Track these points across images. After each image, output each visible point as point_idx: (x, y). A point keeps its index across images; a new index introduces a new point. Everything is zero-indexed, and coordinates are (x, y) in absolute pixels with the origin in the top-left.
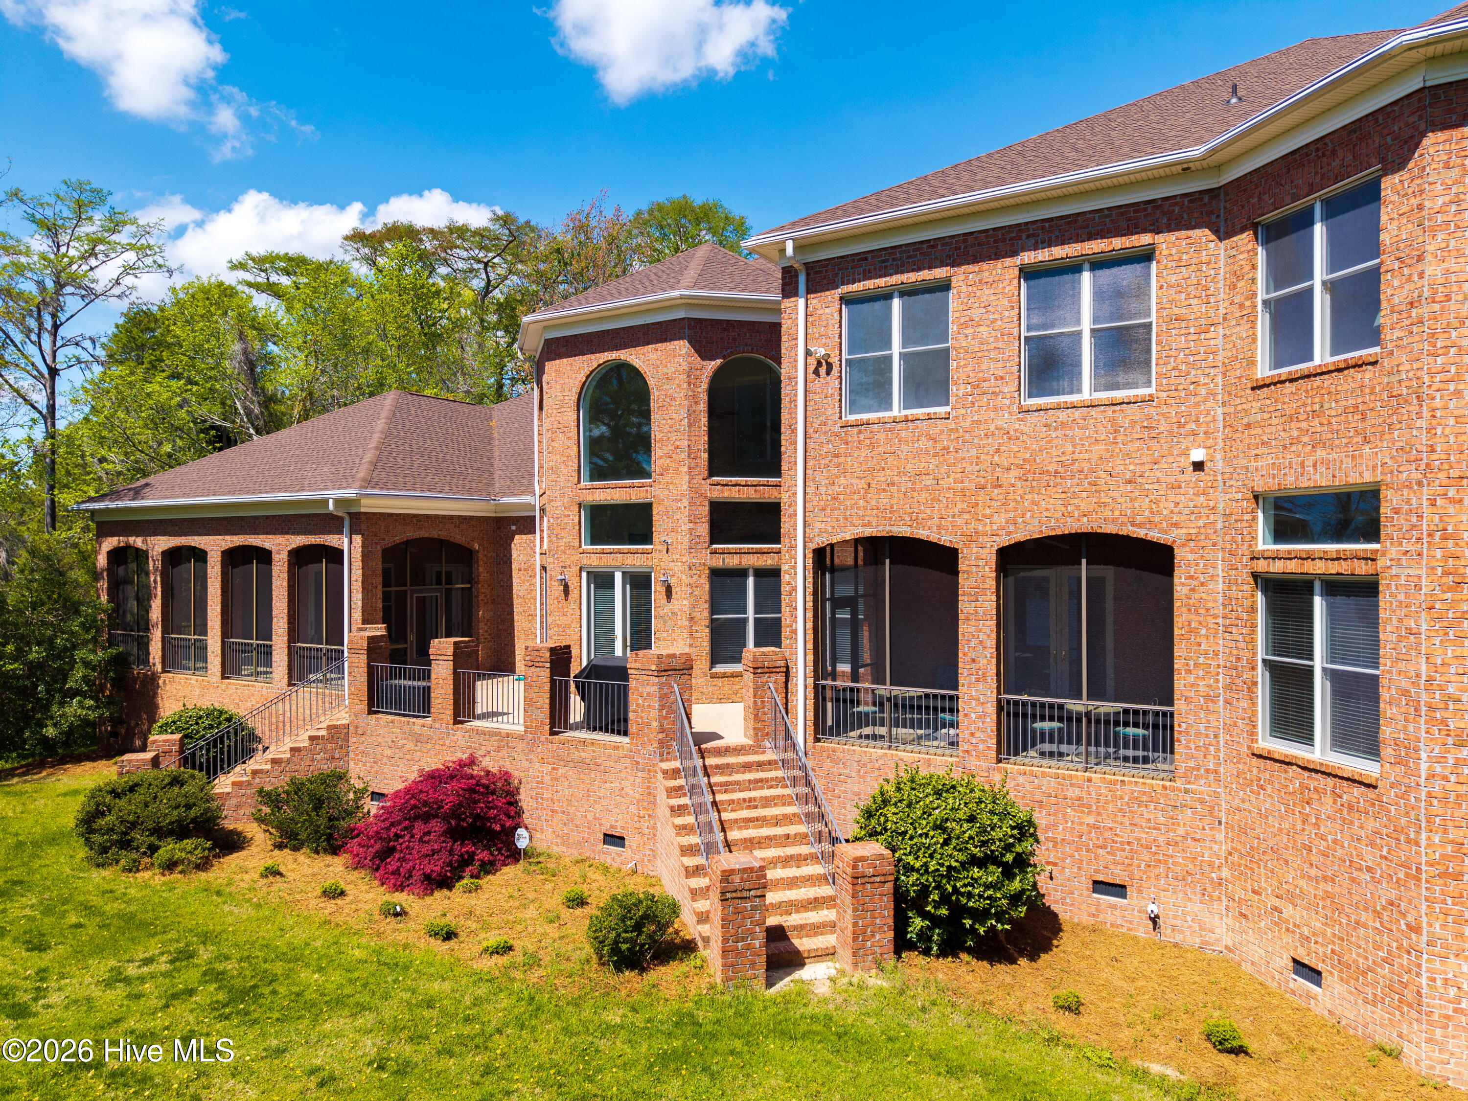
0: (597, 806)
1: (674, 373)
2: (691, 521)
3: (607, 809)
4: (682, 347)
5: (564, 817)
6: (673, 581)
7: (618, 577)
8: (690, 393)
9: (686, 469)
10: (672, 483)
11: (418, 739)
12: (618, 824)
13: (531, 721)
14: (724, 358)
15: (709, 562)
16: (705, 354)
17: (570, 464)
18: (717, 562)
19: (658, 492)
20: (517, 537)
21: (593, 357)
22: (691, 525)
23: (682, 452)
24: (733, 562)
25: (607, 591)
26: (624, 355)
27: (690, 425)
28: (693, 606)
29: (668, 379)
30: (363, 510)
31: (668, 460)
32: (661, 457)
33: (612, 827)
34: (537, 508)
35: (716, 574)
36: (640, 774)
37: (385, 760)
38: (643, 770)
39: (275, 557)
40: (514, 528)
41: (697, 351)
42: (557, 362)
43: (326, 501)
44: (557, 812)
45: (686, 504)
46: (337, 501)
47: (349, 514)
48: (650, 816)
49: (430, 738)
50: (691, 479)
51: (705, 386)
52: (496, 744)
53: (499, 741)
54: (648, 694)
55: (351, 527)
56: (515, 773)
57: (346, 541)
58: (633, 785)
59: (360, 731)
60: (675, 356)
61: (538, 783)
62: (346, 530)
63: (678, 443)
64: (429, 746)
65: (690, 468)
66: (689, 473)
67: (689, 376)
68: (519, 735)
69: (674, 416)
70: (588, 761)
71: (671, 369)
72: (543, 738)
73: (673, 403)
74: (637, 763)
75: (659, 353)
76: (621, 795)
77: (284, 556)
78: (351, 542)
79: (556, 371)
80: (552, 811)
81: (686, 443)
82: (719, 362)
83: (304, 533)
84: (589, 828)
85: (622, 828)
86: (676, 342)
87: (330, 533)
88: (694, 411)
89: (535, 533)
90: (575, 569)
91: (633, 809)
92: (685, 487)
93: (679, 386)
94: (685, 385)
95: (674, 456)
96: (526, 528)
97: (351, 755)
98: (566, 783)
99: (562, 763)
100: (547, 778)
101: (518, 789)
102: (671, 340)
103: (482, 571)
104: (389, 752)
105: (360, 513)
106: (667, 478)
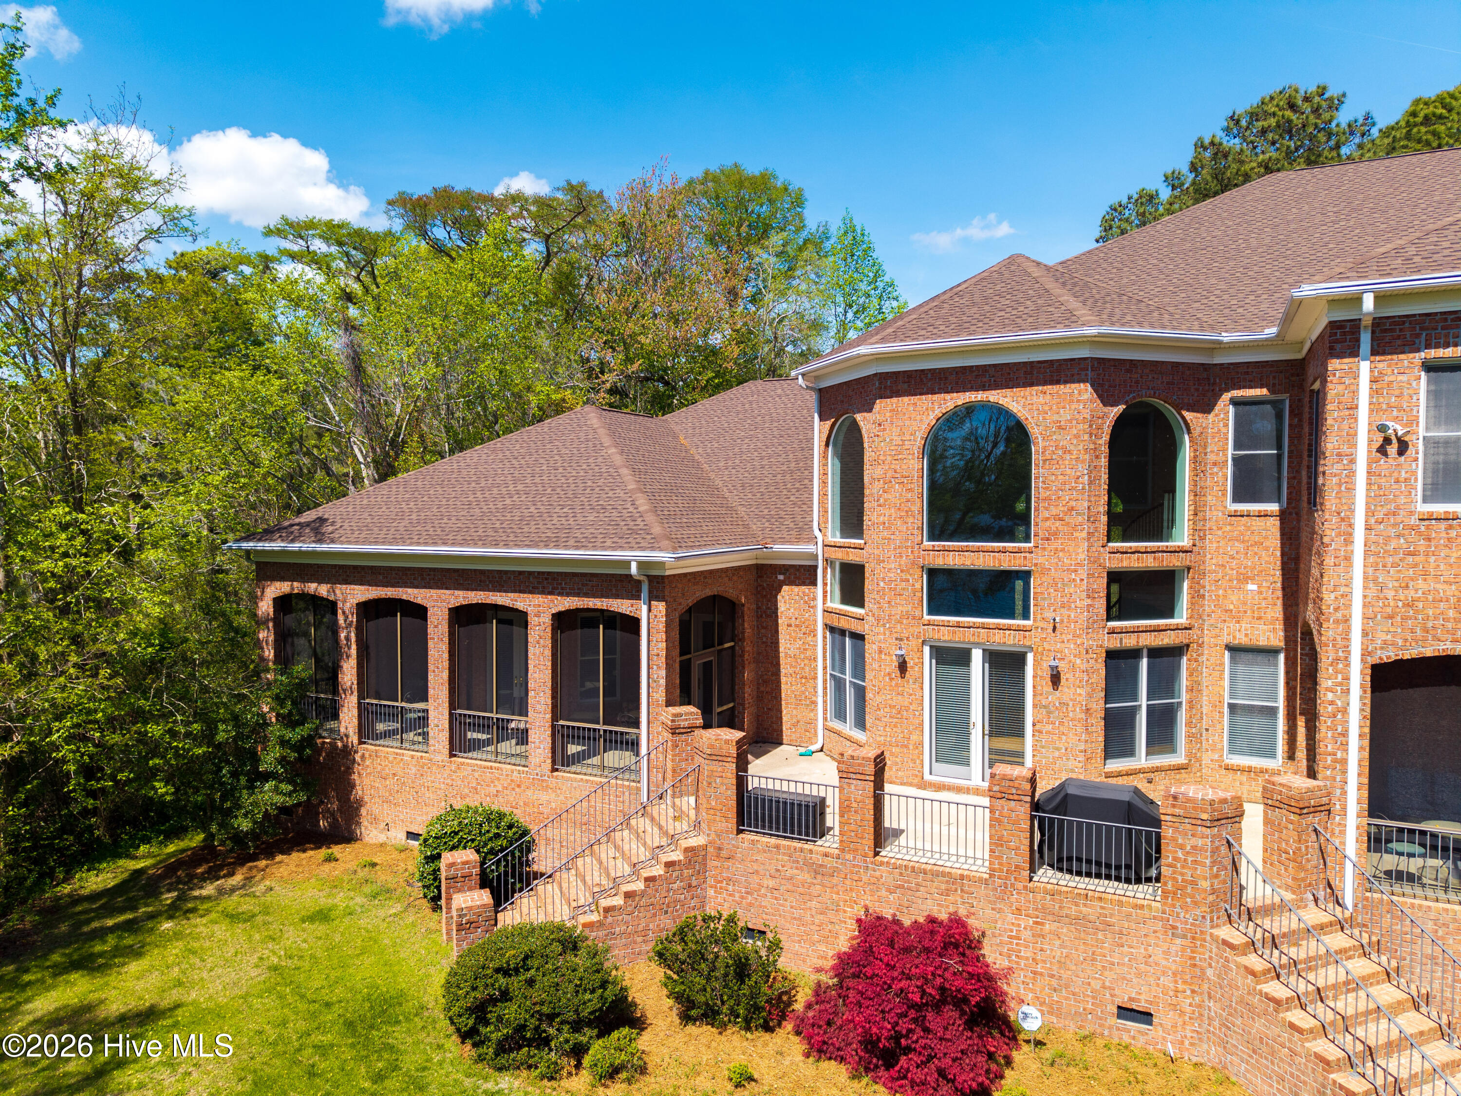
0: (1107, 973)
1: (1070, 421)
2: (1088, 597)
3: (1124, 978)
4: (1083, 392)
5: (1054, 982)
6: (1062, 666)
7: (977, 656)
8: (1092, 446)
9: (1084, 534)
10: (1063, 550)
11: (817, 870)
12: (1142, 997)
13: (1000, 864)
14: (1126, 403)
15: (1106, 644)
16: (1107, 399)
17: (911, 520)
18: (1114, 643)
19: (1041, 560)
20: (785, 588)
21: (948, 396)
22: (1089, 601)
23: (1078, 514)
24: (1130, 642)
25: (961, 670)
26: (994, 396)
27: (1090, 483)
28: (1089, 695)
29: (1060, 427)
30: (668, 573)
31: (1058, 523)
32: (1047, 519)
33: (1131, 999)
34: (820, 557)
35: (1112, 655)
36: (1178, 941)
37: (763, 891)
38: (1184, 937)
39: (532, 620)
40: (781, 577)
41: (1100, 397)
42: (895, 400)
43: (627, 564)
44: (1041, 974)
45: (1084, 576)
46: (641, 565)
47: (648, 576)
48: (1193, 991)
49: (836, 870)
50: (1089, 547)
51: (1106, 438)
52: (943, 886)
53: (947, 882)
54: (1194, 848)
55: (650, 592)
56: (972, 922)
57: (645, 608)
58: (1167, 953)
59: (724, 853)
60: (1072, 401)
61: (1010, 937)
62: (644, 594)
63: (1074, 503)
64: (835, 880)
65: (1089, 533)
66: (1089, 539)
67: (1091, 426)
68: (981, 879)
69: (1068, 471)
70: (1092, 918)
71: (1065, 416)
72: (1020, 885)
73: (1068, 457)
74: (1174, 928)
75: (1048, 397)
76: (1146, 963)
77: (547, 619)
78: (650, 610)
79: (892, 411)
80: (1035, 973)
81: (1086, 504)
82: (1122, 407)
83: (578, 595)
84: (1093, 998)
85: (1151, 1003)
86: (1073, 386)
87: (617, 596)
88: (1095, 467)
89: (814, 583)
90: (915, 643)
91: (1165, 980)
92: (1082, 556)
93: (1077, 436)
94: (1086, 437)
95: (1067, 518)
96: (799, 578)
97: (710, 881)
98: (1058, 942)
99: (1050, 917)
100: (1027, 935)
101: (979, 942)
102: (1066, 382)
103: (748, 627)
104: (771, 883)
105: (663, 577)
106: (1055, 544)
